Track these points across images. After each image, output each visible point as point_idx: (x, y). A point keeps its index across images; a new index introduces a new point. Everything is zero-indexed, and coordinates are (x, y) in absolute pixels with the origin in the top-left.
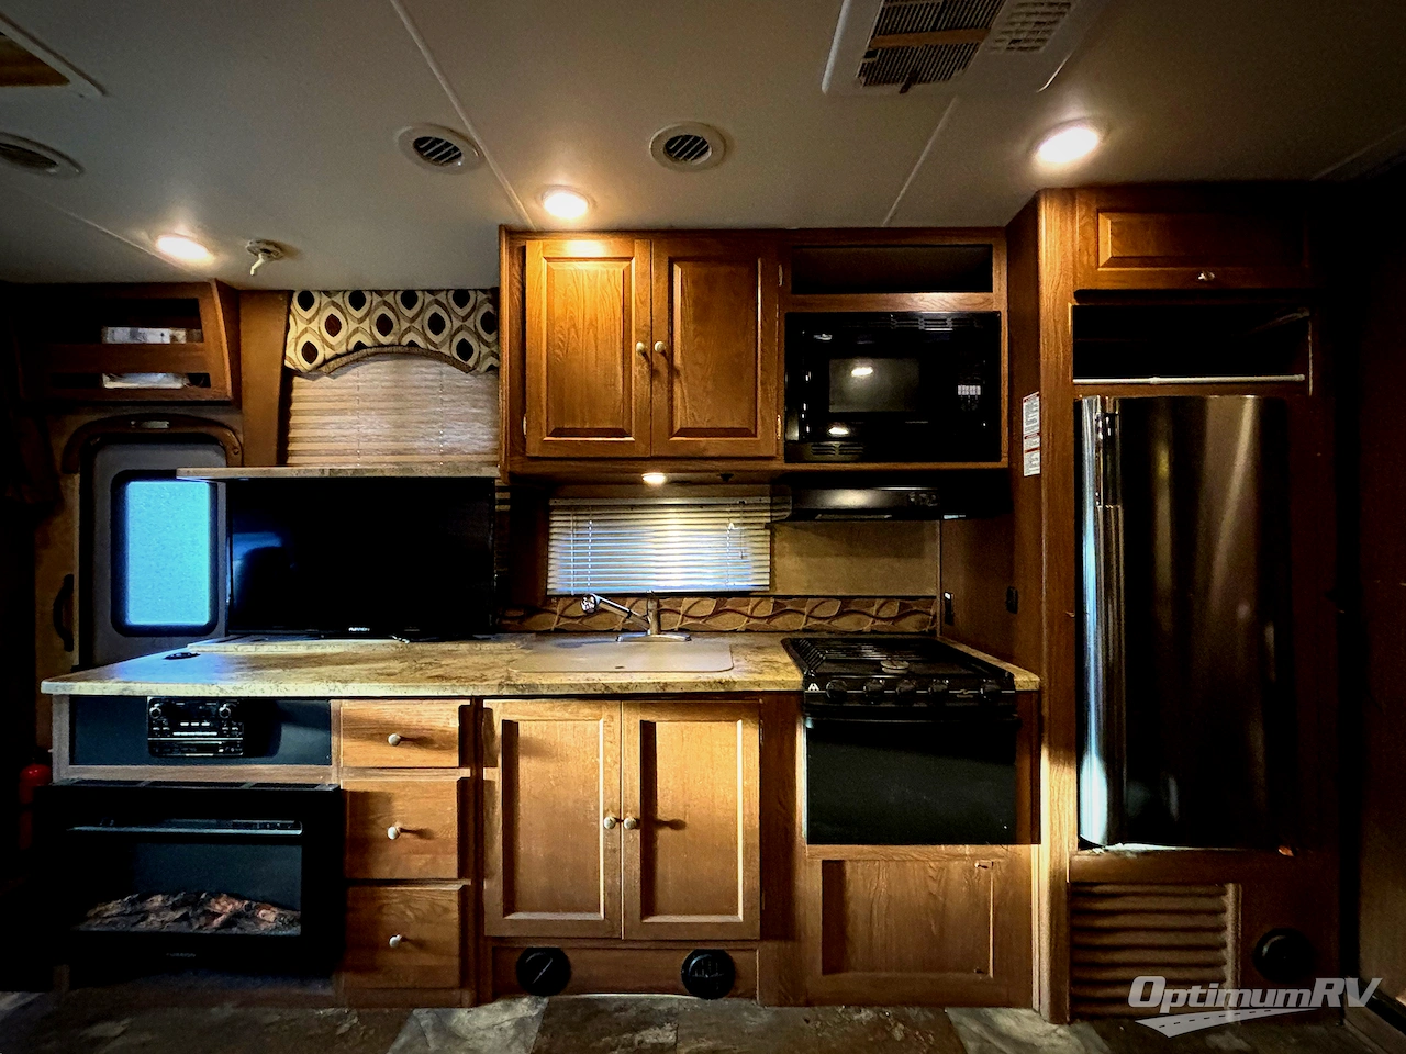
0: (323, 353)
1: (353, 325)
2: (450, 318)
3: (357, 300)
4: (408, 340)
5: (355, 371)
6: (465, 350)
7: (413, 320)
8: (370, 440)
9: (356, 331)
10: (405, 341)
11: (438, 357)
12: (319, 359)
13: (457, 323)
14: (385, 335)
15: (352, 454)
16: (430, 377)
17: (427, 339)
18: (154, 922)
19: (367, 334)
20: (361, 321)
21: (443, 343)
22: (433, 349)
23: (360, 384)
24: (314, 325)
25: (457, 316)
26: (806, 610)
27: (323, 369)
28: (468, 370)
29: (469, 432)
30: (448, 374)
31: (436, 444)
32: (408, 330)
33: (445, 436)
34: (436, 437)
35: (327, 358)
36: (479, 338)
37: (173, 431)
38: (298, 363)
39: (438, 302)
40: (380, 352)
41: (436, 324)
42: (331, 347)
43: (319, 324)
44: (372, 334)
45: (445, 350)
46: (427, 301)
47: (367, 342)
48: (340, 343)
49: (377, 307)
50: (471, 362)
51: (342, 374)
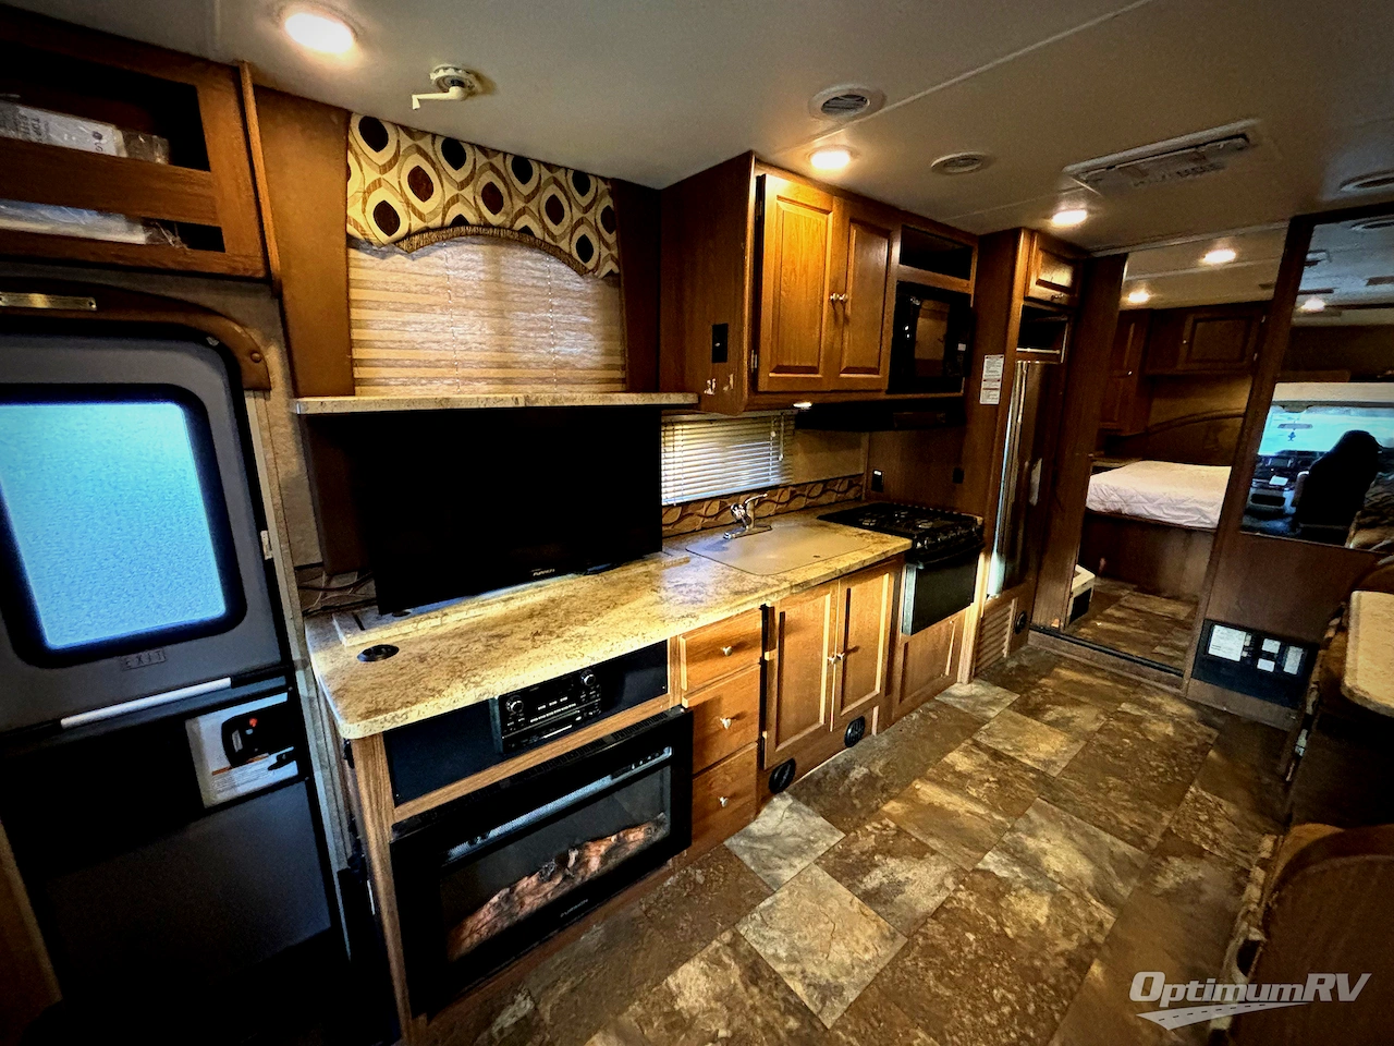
0: (407, 223)
1: (451, 191)
2: (571, 207)
3: (454, 152)
4: (522, 226)
5: (441, 252)
6: (585, 248)
7: (529, 198)
8: (469, 349)
9: (455, 200)
10: (519, 224)
11: (553, 251)
12: (402, 231)
13: (578, 215)
14: (495, 213)
15: (447, 366)
16: (538, 274)
17: (545, 228)
18: (531, 903)
19: (470, 208)
20: (462, 185)
21: (563, 236)
22: (548, 239)
23: (451, 272)
24: (391, 176)
25: (578, 205)
26: (806, 493)
27: (404, 245)
28: (582, 272)
29: (581, 344)
30: (557, 272)
31: (548, 357)
32: (522, 212)
33: (557, 348)
34: (548, 349)
35: (414, 229)
36: (601, 238)
37: (103, 316)
38: (368, 232)
39: (556, 182)
40: (485, 233)
41: (555, 210)
42: (421, 216)
43: (399, 177)
44: (478, 209)
45: (564, 245)
46: (544, 178)
47: (471, 217)
48: (434, 213)
49: (482, 171)
50: (590, 265)
51: (423, 255)
